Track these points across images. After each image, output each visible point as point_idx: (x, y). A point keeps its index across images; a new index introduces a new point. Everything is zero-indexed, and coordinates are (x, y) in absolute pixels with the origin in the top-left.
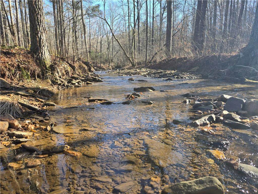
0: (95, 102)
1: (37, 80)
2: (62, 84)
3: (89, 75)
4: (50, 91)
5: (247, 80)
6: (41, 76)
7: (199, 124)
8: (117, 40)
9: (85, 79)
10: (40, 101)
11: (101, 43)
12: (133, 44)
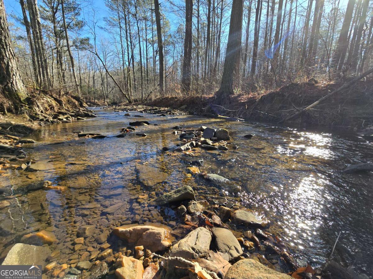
0: (86, 137)
1: (8, 115)
2: (45, 120)
3: (81, 110)
4: (28, 127)
5: (219, 116)
6: (14, 111)
7: (183, 149)
8: (111, 76)
9: (75, 115)
10: (12, 138)
11: (94, 78)
12: (129, 82)
